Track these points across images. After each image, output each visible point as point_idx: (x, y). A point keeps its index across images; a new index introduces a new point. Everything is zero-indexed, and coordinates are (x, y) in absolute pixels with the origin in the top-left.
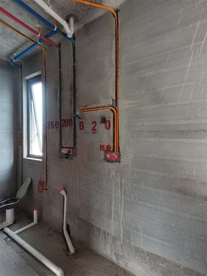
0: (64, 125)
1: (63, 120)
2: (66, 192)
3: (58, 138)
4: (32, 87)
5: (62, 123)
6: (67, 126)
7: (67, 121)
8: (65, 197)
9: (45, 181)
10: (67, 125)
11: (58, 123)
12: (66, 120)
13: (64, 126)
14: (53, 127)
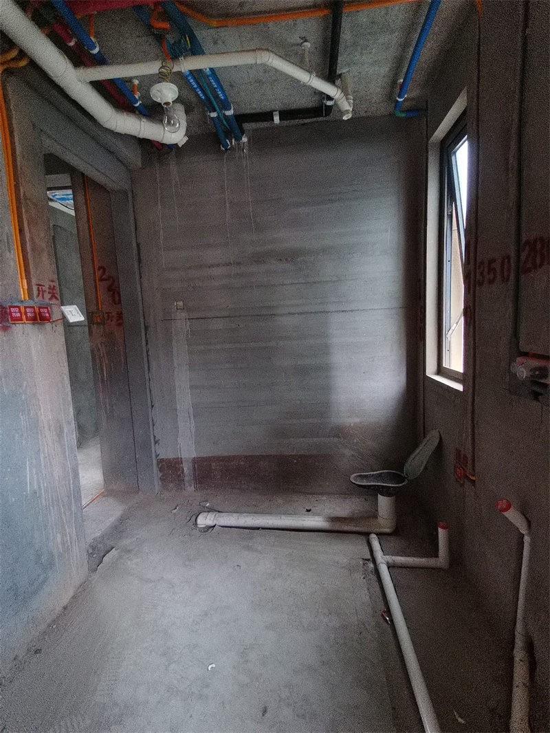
0: (529, 265)
1: (527, 242)
2: (529, 523)
3: (507, 316)
4: (453, 158)
5: (523, 256)
6: (541, 265)
7: (539, 246)
8: (527, 539)
9: (469, 456)
10: (538, 261)
11: (509, 261)
12: (535, 241)
13: (529, 270)
14: (495, 277)
